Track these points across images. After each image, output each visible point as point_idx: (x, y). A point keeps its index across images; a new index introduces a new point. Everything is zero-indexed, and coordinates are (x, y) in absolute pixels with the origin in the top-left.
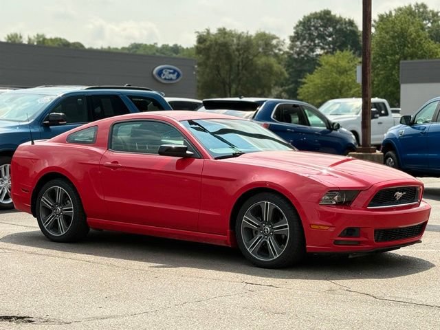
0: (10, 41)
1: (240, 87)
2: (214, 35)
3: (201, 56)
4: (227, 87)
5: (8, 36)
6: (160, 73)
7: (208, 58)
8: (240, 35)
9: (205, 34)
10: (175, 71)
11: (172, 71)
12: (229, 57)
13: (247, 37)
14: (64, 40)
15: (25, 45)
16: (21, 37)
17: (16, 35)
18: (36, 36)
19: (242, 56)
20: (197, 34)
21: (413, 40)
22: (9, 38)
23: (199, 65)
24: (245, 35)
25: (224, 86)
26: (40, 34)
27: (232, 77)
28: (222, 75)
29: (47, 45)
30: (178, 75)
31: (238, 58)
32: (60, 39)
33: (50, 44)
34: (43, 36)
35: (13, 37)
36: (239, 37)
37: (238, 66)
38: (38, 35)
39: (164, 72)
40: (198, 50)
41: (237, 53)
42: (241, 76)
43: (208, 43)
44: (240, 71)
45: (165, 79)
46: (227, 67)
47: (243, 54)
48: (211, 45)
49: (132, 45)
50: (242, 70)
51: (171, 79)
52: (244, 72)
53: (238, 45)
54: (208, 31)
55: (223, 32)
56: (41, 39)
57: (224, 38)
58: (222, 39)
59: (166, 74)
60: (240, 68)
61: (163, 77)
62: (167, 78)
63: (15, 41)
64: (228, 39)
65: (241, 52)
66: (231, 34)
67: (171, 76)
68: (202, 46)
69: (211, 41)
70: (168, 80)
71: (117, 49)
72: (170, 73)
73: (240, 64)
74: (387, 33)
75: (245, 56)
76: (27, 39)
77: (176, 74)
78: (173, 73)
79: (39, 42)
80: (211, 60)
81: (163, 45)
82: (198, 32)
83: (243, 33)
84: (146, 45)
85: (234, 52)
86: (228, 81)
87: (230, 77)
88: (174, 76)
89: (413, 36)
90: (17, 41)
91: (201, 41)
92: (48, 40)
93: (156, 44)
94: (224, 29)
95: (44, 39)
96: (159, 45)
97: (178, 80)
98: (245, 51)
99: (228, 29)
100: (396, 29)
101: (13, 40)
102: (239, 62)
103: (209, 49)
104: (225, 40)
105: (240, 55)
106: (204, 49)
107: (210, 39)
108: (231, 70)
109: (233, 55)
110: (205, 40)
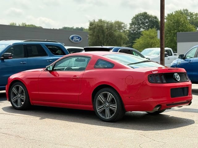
2: (97, 22)
3: (91, 31)
6: (72, 38)
7: (94, 32)
8: (108, 22)
9: (93, 22)
10: (79, 37)
11: (77, 37)
12: (103, 32)
13: (111, 23)
14: (34, 25)
16: (16, 24)
17: (14, 24)
19: (109, 31)
20: (90, 22)
21: (183, 24)
23: (90, 35)
24: (110, 22)
26: (24, 23)
27: (104, 40)
28: (100, 40)
30: (80, 39)
31: (107, 32)
32: (32, 25)
33: (28, 26)
35: (12, 24)
36: (107, 23)
37: (107, 35)
38: (23, 23)
39: (74, 38)
40: (90, 29)
41: (106, 30)
42: (108, 40)
43: (94, 26)
45: (75, 41)
46: (102, 36)
47: (109, 30)
49: (63, 27)
51: (77, 41)
52: (109, 38)
53: (107, 26)
54: (94, 20)
55: (100, 21)
56: (24, 25)
57: (101, 23)
59: (75, 39)
60: (108, 36)
61: (74, 40)
64: (103, 24)
65: (108, 29)
66: (104, 22)
67: (77, 39)
68: (91, 27)
69: (95, 25)
70: (76, 41)
72: (77, 38)
73: (108, 35)
74: (171, 21)
75: (110, 31)
76: (18, 25)
77: (79, 38)
80: (96, 33)
81: (76, 28)
82: (90, 21)
83: (109, 21)
84: (69, 28)
85: (105, 29)
86: (103, 42)
89: (182, 22)
91: (91, 25)
93: (73, 27)
94: (101, 20)
95: (26, 25)
96: (75, 28)
97: (80, 41)
98: (110, 29)
99: (103, 20)
100: (175, 20)
102: (107, 34)
103: (94, 28)
104: (101, 24)
105: (108, 31)
106: (92, 28)
107: (95, 24)
108: (104, 37)
109: (105, 31)
110: (93, 25)
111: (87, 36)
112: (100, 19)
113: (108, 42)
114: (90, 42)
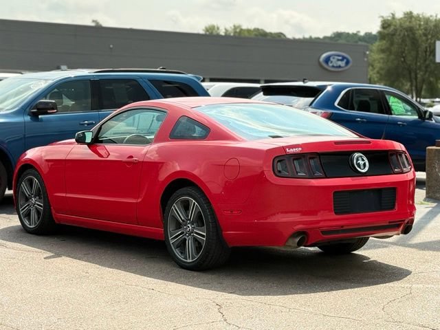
0: (208, 33)
1: (427, 74)
2: (399, 20)
3: (385, 42)
4: (413, 75)
5: (206, 28)
6: (327, 60)
7: (392, 44)
8: (429, 18)
9: (389, 18)
10: (344, 58)
11: (340, 58)
12: (415, 43)
13: (436, 20)
14: (262, 30)
15: (221, 36)
16: (218, 28)
17: (214, 27)
18: (233, 27)
19: (429, 41)
20: (382, 19)
22: (207, 30)
23: (383, 51)
24: (433, 19)
25: (410, 73)
26: (237, 25)
27: (419, 64)
28: (409, 62)
29: (242, 35)
30: (347, 63)
31: (426, 43)
32: (258, 29)
33: (246, 34)
34: (239, 26)
35: (210, 29)
36: (427, 20)
37: (426, 52)
38: (234, 26)
39: (331, 59)
40: (382, 36)
41: (424, 38)
42: (427, 62)
43: (392, 28)
44: (428, 57)
45: (333, 66)
46: (413, 53)
47: (431, 39)
48: (396, 30)
49: (334, 34)
50: (430, 55)
51: (340, 67)
53: (426, 30)
54: (393, 15)
55: (409, 16)
56: (238, 30)
57: (410, 22)
58: (408, 23)
59: (335, 62)
60: (428, 53)
61: (330, 65)
62: (335, 65)
63: (212, 33)
64: (414, 23)
65: (430, 37)
66: (418, 18)
67: (340, 63)
68: (386, 31)
69: (395, 26)
70: (337, 67)
71: (319, 38)
72: (338, 60)
73: (428, 49)
76: (224, 31)
77: (345, 60)
78: (342, 60)
79: (235, 32)
80: (396, 46)
81: (366, 34)
82: (382, 17)
83: (431, 16)
84: (348, 34)
85: (420, 36)
86: (414, 68)
87: (416, 64)
88: (342, 64)
90: (215, 33)
91: (386, 25)
92: (244, 30)
93: (359, 32)
94: (411, 13)
95: (241, 30)
96: (362, 34)
97: (347, 68)
99: (415, 13)
101: (210, 31)
102: (426, 48)
103: (393, 35)
104: (411, 25)
105: (427, 40)
106: (388, 34)
107: (394, 23)
108: (417, 57)
109: (420, 41)
110: (389, 25)
111: (365, 54)
112: (408, 11)
113: (427, 67)
114: (381, 69)
